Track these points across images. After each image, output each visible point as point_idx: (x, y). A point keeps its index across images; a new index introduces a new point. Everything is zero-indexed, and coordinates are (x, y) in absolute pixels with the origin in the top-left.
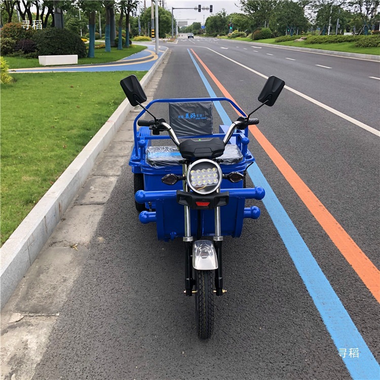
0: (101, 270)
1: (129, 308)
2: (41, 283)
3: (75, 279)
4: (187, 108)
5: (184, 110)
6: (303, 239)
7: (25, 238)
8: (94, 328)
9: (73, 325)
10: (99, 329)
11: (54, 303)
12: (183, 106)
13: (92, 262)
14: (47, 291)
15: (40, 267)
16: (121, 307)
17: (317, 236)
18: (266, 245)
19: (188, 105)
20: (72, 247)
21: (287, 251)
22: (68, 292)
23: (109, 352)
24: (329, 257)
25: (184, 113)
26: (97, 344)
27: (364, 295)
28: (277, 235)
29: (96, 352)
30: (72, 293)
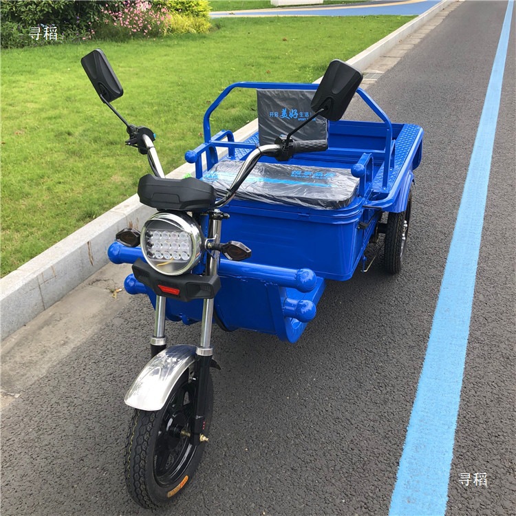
0: (120, 338)
1: (106, 413)
2: (36, 340)
3: (79, 344)
4: (284, 99)
5: (279, 103)
6: (468, 355)
7: (34, 273)
8: (40, 432)
9: (21, 418)
10: (46, 435)
11: (27, 376)
12: (278, 96)
13: (118, 322)
14: (33, 354)
15: (54, 314)
16: (99, 407)
17: (498, 355)
18: (391, 352)
19: (286, 95)
20: (112, 292)
21: (419, 373)
22: (55, 364)
23: (28, 479)
24: (492, 404)
25: (279, 108)
26: (27, 459)
27: (504, 508)
28: (424, 338)
29: (14, 473)
30: (58, 366)
